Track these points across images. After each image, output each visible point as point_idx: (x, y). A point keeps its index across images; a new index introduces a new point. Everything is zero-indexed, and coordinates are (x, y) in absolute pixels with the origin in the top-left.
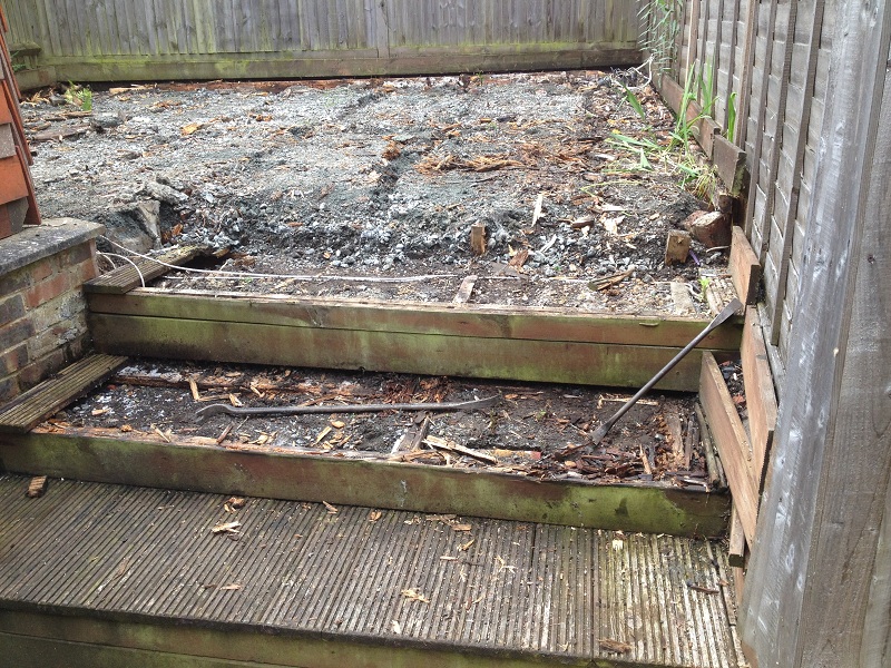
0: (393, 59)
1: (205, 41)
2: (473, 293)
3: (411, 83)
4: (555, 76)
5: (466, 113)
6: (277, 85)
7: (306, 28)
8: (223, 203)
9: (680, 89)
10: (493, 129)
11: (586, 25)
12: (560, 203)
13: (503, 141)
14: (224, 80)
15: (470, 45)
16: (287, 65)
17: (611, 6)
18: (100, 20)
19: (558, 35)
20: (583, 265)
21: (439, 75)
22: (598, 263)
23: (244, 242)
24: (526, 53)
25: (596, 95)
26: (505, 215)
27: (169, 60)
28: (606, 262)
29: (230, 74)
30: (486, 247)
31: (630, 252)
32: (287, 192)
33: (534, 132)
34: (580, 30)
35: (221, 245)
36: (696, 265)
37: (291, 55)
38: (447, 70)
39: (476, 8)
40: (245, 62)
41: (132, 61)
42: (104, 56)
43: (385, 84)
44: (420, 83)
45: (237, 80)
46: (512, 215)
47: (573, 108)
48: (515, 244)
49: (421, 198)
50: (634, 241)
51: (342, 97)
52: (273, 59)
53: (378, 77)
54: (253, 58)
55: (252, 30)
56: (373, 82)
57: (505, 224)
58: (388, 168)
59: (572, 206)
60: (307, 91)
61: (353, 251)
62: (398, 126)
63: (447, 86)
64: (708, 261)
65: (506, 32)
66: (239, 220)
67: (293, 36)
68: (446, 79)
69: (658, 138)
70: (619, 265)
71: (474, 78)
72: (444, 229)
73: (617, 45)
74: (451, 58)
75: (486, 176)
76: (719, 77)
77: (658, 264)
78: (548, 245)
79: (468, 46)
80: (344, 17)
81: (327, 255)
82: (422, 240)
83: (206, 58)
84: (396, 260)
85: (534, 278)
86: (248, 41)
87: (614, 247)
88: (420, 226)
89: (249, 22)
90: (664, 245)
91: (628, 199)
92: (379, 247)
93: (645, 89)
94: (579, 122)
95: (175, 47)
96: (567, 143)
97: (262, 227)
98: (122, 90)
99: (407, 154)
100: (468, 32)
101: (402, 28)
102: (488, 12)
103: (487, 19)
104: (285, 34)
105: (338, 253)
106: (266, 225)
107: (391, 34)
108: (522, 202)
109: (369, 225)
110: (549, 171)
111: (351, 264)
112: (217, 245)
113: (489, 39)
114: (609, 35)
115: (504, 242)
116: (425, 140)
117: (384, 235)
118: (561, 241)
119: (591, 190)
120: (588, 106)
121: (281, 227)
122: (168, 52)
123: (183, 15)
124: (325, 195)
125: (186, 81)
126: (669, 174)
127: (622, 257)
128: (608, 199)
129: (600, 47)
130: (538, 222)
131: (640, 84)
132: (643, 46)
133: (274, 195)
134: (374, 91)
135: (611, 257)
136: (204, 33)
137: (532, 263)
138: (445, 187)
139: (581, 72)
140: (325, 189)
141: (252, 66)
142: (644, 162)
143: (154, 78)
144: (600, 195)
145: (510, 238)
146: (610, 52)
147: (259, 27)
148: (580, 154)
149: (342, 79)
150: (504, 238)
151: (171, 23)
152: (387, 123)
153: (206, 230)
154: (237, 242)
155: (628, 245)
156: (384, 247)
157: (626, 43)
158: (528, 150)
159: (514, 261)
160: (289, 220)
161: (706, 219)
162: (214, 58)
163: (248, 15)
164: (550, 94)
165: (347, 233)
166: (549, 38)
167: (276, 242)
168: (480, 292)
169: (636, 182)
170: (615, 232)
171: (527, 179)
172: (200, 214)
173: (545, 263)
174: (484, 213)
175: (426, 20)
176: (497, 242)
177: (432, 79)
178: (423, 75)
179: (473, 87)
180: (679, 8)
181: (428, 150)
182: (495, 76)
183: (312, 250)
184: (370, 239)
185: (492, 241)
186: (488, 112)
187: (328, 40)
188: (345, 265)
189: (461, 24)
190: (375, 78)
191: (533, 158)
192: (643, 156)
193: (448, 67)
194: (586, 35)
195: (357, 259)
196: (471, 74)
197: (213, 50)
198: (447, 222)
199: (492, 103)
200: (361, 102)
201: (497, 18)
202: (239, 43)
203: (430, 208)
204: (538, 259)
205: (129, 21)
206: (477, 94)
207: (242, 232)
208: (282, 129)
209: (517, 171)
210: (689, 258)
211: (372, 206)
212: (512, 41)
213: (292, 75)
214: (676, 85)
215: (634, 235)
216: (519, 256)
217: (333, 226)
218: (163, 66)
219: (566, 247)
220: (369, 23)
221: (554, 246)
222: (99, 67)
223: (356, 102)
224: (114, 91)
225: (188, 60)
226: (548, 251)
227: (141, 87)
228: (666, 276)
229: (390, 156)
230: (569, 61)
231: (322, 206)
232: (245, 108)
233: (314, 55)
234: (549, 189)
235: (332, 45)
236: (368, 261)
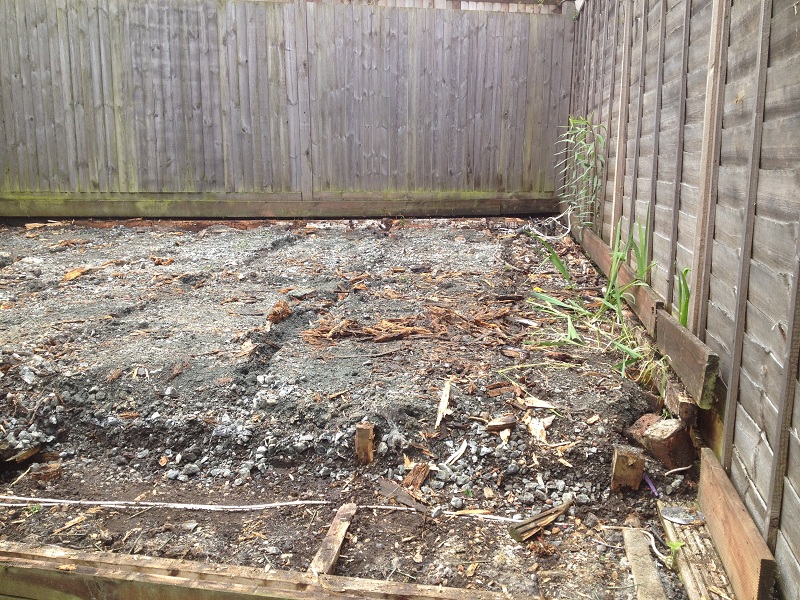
0: (317, 202)
1: (127, 182)
2: (346, 540)
3: (333, 225)
4: (475, 222)
5: (381, 260)
6: (198, 224)
7: (231, 172)
8: (44, 384)
9: (605, 245)
10: (404, 282)
11: (505, 177)
12: (473, 394)
13: (414, 297)
14: (144, 218)
15: (393, 192)
16: (210, 205)
17: (528, 159)
18: (21, 158)
19: (477, 185)
20: (502, 488)
21: (362, 218)
22: (522, 485)
23: (62, 438)
24: (447, 201)
25: (515, 244)
26: (400, 411)
27: (89, 198)
28: (533, 485)
29: (150, 212)
30: (375, 454)
31: (562, 473)
32: (128, 370)
33: (449, 286)
34: (499, 181)
35: (25, 445)
36: (653, 496)
37: (214, 196)
38: (369, 214)
39: (399, 159)
40: (167, 201)
41: (51, 198)
42: (22, 193)
43: (308, 226)
44: (343, 225)
45: (157, 219)
46: (410, 411)
47: (491, 259)
48: (413, 452)
49: (297, 382)
50: (569, 455)
51: (260, 237)
52: (196, 199)
53: (301, 218)
54: (176, 198)
55: (176, 174)
56: (296, 223)
57: (400, 423)
58: (269, 335)
59: (486, 396)
60: (225, 231)
61: (199, 454)
62: (304, 275)
63: (369, 228)
64: (669, 490)
65: (427, 181)
66: (60, 408)
67: (218, 179)
68: (369, 222)
69: (584, 299)
70: (551, 491)
71: (396, 221)
72: (322, 427)
73: (535, 195)
74: (374, 202)
75: (385, 349)
76: (655, 240)
77: (602, 490)
78: (457, 454)
79: (390, 193)
80: (269, 163)
81: (163, 461)
82: (291, 442)
83: (127, 197)
84: (254, 470)
85: (435, 511)
86: (171, 182)
87: (543, 462)
88: (292, 420)
89: (173, 164)
90: (609, 462)
91: (557, 390)
92: (235, 449)
93: (564, 239)
94: (498, 275)
95: (96, 186)
96: (485, 301)
97: (86, 418)
98: (37, 225)
99: (300, 313)
100: (390, 180)
101: (326, 174)
102: (410, 161)
103: (409, 169)
104: (209, 177)
105: (179, 457)
106: (92, 415)
107: (316, 179)
108: (425, 391)
109: (226, 418)
110: (461, 342)
111: (192, 475)
112: (20, 446)
113: (411, 186)
114: (527, 186)
115: (398, 447)
116: (328, 294)
117: (242, 432)
118: (473, 450)
119: (511, 374)
120: (507, 257)
121: (111, 419)
122: (88, 191)
123: (106, 156)
124: (177, 375)
125: (105, 218)
126: (603, 351)
127: (553, 477)
128: (532, 388)
129: (518, 197)
130: (444, 420)
131: (558, 234)
132: (564, 199)
133: (112, 374)
134: (293, 233)
135: (539, 478)
136: (127, 174)
137: (434, 483)
138: (333, 362)
139: (500, 219)
140: (178, 366)
141: (174, 205)
142: (573, 333)
143: (72, 214)
144: (522, 381)
145: (405, 444)
146: (528, 201)
147: (182, 169)
148: (498, 318)
149: (265, 220)
150: (398, 443)
151: (93, 163)
152: (293, 270)
153: (14, 421)
154: (52, 438)
155: (562, 460)
156: (242, 449)
157: (543, 193)
158: (438, 315)
159: (409, 478)
160: (123, 409)
161: (662, 428)
162: (135, 197)
163: (173, 158)
164: (469, 241)
165: (195, 429)
166: (469, 188)
167: (102, 439)
168: (355, 539)
169: (566, 365)
170: (543, 439)
171: (434, 354)
172: (12, 398)
173: (452, 482)
174: (374, 408)
175: (350, 167)
176: (390, 448)
177: (355, 222)
178: (346, 218)
179: (394, 231)
180: (600, 164)
181: (328, 306)
182: (416, 220)
183: (147, 452)
184: (224, 438)
185: (383, 447)
186: (404, 259)
187: (252, 182)
188: (181, 478)
189: (385, 173)
190: (298, 220)
191: (444, 324)
192: (570, 323)
193: (371, 211)
194: (505, 185)
195: (203, 467)
196: (394, 218)
197: (135, 189)
198: (326, 417)
199: (409, 249)
200: (275, 246)
201: (420, 169)
202: (162, 183)
203: (307, 397)
204: (443, 477)
205: (50, 161)
206: (396, 238)
207: (60, 424)
208: (174, 276)
209: (423, 342)
210: (644, 484)
211: (234, 390)
212: (434, 189)
213: (214, 215)
214: (600, 241)
215: (569, 446)
216: (417, 471)
217: (178, 419)
218: (82, 203)
219: (480, 458)
220: (294, 169)
221: (463, 456)
222: (16, 203)
223: (269, 245)
224: (29, 226)
225: (108, 198)
226: (456, 463)
227: (58, 223)
228: (616, 514)
229: (276, 318)
230: (488, 207)
231: (168, 391)
232: (152, 248)
233: (238, 197)
234: (459, 372)
235: (257, 188)
236: (216, 471)
